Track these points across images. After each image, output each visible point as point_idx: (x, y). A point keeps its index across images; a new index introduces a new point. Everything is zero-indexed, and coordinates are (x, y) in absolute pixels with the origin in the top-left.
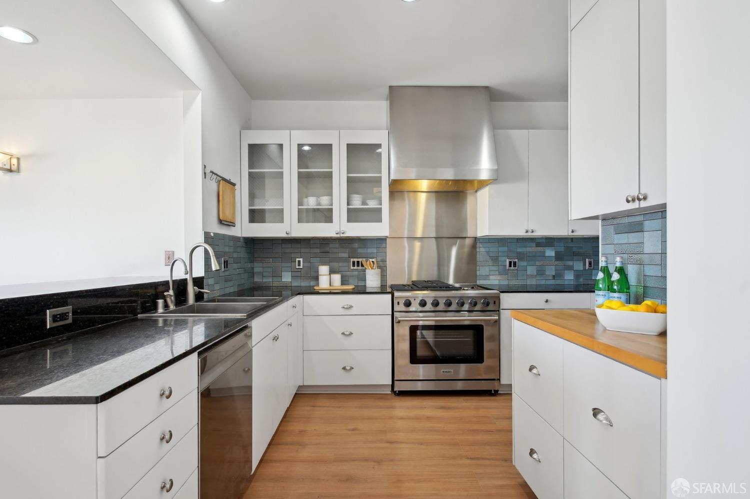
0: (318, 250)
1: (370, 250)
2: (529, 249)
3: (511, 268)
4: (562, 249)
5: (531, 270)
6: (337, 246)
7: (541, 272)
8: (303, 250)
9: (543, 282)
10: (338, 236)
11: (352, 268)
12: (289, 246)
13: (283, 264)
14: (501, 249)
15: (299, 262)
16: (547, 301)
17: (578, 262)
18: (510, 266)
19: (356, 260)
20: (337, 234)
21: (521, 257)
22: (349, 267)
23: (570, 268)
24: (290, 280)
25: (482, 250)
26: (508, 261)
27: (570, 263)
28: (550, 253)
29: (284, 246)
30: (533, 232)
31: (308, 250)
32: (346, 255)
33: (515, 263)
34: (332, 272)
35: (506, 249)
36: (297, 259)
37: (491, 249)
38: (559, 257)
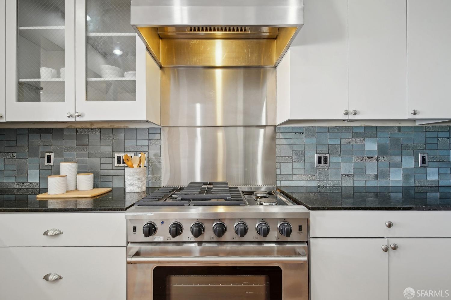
0: (73, 143)
1: (139, 143)
2: (343, 141)
3: (321, 165)
4: (387, 141)
5: (347, 168)
6: (98, 137)
7: (360, 172)
8: (55, 143)
9: (362, 184)
10: (72, 120)
11: (117, 165)
12: (37, 136)
13: (30, 160)
14: (307, 141)
15: (49, 158)
16: (390, 225)
17: (407, 157)
18: (320, 162)
19: (122, 155)
20: (69, 117)
21: (334, 151)
22: (113, 163)
23: (398, 165)
24: (37, 180)
25: (284, 142)
26: (316, 156)
27: (398, 159)
28: (371, 145)
29: (31, 137)
30: (355, 114)
31: (60, 143)
32: (109, 149)
33: (326, 158)
34: (81, 171)
35: (314, 141)
36: (47, 154)
37: (296, 141)
38: (382, 151)
